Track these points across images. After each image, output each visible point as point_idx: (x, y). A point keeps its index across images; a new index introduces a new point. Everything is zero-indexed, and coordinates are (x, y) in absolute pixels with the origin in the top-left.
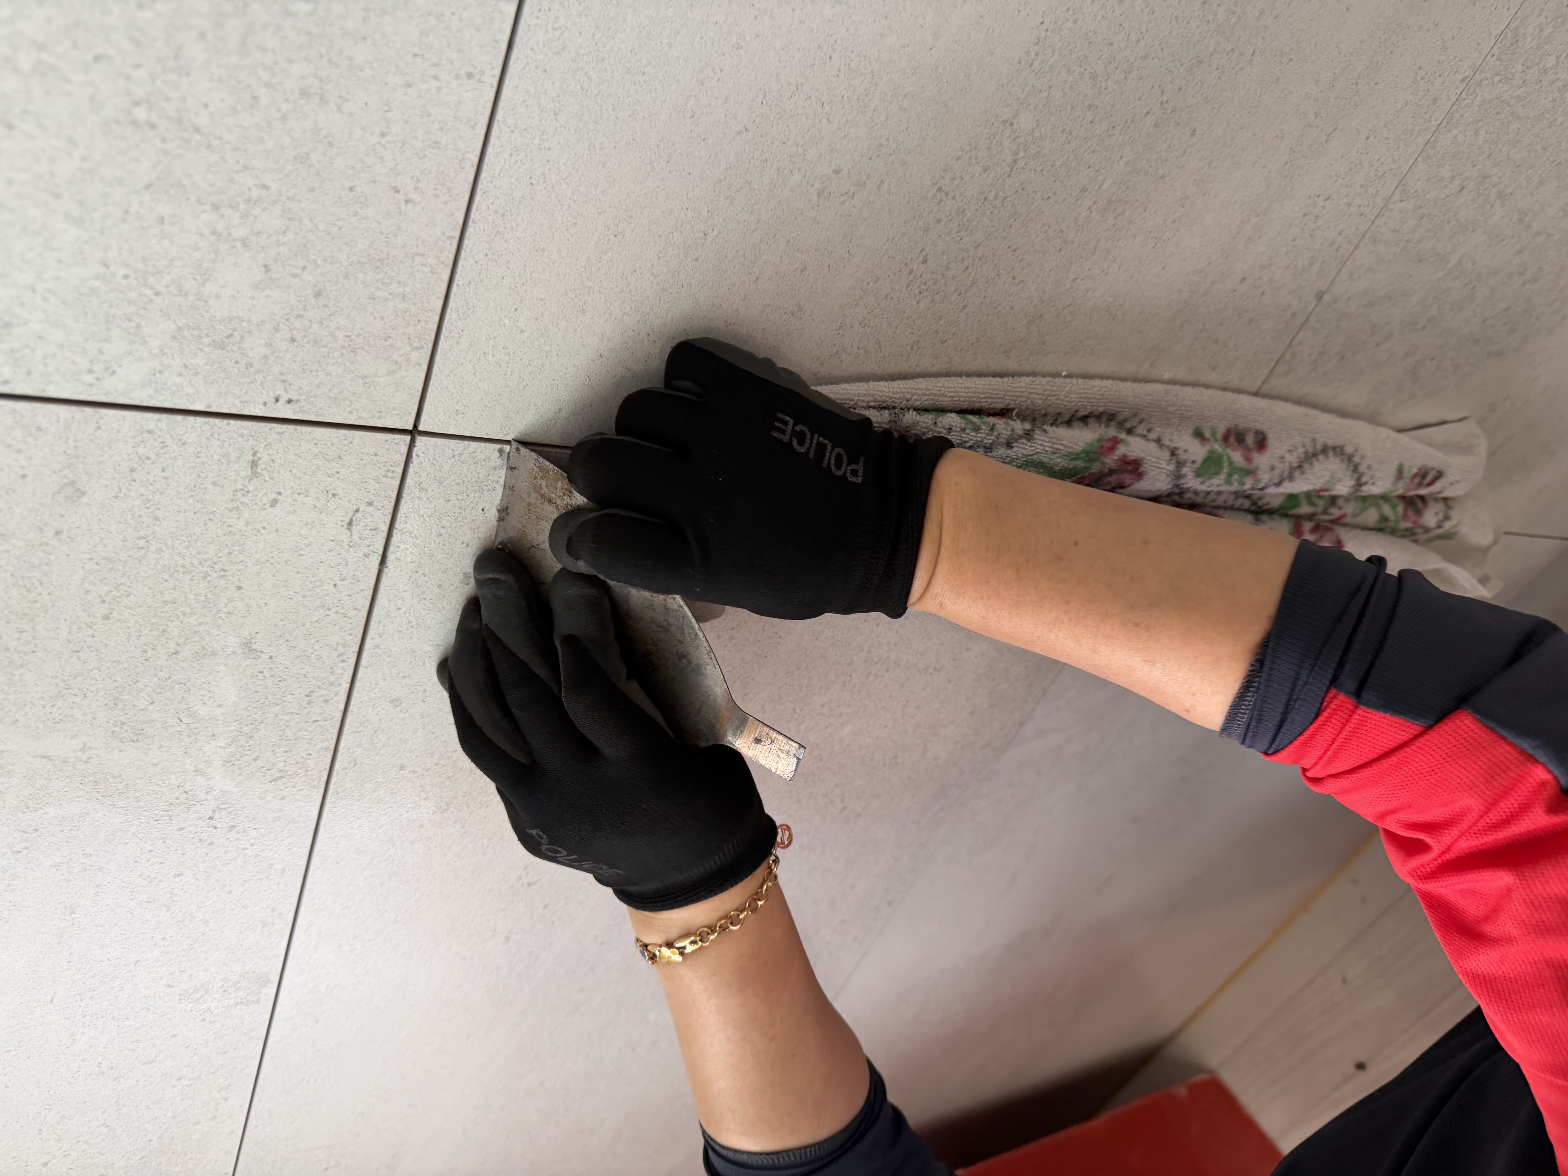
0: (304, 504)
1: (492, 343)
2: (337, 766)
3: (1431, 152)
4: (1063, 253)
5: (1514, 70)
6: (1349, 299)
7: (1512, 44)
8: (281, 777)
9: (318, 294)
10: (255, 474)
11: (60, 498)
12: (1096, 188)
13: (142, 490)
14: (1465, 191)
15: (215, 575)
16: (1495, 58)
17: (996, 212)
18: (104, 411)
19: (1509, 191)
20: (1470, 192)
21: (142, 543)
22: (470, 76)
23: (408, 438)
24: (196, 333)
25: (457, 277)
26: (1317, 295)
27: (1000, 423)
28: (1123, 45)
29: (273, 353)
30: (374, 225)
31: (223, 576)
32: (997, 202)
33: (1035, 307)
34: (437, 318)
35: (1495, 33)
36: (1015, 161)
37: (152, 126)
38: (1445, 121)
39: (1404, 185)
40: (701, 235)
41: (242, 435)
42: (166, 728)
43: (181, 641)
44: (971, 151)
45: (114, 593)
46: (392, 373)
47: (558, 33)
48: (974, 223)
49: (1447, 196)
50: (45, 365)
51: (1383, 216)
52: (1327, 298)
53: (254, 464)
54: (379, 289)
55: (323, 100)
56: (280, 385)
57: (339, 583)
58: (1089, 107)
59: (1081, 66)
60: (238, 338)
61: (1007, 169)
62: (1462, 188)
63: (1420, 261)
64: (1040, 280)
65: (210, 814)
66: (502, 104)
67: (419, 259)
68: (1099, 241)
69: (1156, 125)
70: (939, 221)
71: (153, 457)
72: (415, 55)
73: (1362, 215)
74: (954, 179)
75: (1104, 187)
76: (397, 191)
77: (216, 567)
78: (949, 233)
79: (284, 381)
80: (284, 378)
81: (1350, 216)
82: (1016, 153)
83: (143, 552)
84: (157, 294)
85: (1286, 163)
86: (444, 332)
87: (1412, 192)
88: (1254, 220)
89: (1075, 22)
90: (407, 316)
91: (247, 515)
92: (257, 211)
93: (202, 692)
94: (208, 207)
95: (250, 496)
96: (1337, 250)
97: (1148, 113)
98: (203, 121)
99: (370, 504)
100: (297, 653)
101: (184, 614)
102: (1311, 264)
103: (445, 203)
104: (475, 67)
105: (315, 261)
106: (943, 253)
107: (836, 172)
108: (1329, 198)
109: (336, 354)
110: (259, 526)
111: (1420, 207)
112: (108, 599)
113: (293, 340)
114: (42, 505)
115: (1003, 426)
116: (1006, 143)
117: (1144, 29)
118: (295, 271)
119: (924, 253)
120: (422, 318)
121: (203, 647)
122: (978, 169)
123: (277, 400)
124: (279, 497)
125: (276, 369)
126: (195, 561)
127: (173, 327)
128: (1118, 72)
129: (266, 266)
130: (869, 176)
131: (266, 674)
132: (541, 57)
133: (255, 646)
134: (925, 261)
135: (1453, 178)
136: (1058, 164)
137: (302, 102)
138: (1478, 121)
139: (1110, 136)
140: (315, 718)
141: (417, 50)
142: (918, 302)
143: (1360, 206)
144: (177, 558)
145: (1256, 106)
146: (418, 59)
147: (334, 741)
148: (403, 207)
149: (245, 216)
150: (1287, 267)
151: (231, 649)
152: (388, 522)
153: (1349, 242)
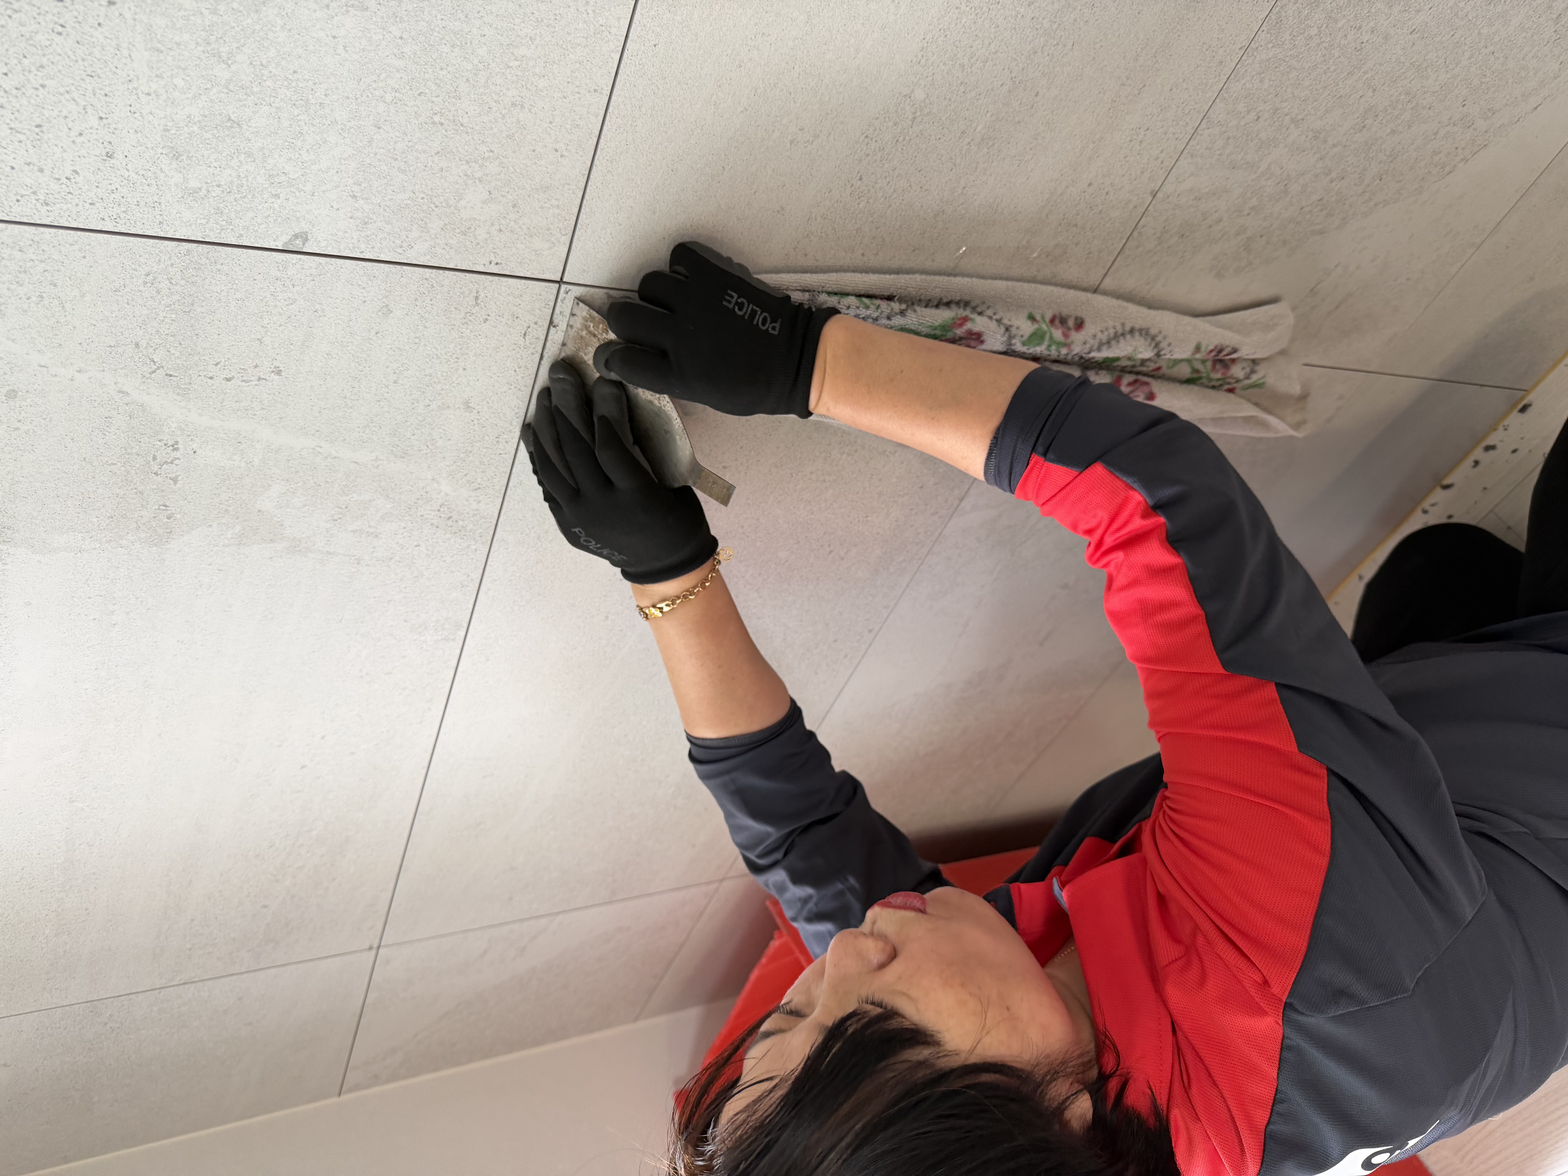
0: (501, 322)
1: (604, 231)
2: (511, 484)
3: (1226, 95)
4: (954, 171)
5: (1283, 39)
6: (1179, 195)
7: (1277, 23)
8: (479, 488)
9: (514, 206)
10: (477, 304)
11: (380, 314)
12: (972, 131)
13: (420, 311)
14: (1261, 119)
15: (452, 361)
16: (1265, 32)
17: (905, 148)
18: (405, 268)
19: (1299, 117)
20: (1265, 120)
21: (417, 341)
22: (595, 91)
23: (557, 285)
24: (453, 226)
25: (586, 195)
26: (1151, 193)
27: (884, 304)
28: (980, 46)
29: (490, 237)
30: (545, 169)
31: (457, 362)
32: (905, 142)
33: (938, 205)
34: (575, 218)
35: (1260, 17)
36: (915, 118)
37: (442, 124)
38: (1232, 75)
39: (1208, 118)
40: (721, 168)
41: (472, 282)
42: (419, 451)
43: (432, 399)
44: (885, 113)
45: (401, 368)
46: (550, 248)
47: (641, 67)
48: (891, 156)
49: (1246, 124)
50: (381, 243)
51: (1195, 139)
52: (1160, 195)
53: (477, 298)
54: (545, 203)
55: (522, 107)
56: (492, 255)
57: (517, 370)
58: (961, 83)
59: (952, 61)
60: (473, 229)
61: (910, 123)
62: (1259, 118)
63: (1234, 168)
64: (939, 188)
65: (438, 508)
66: (611, 104)
67: (566, 186)
68: (978, 163)
69: (1009, 91)
70: (868, 155)
71: (426, 293)
72: (568, 82)
73: (1177, 139)
74: (875, 130)
75: (978, 130)
76: (556, 151)
77: (454, 356)
78: (876, 161)
79: (495, 253)
80: (494, 251)
81: (1168, 140)
82: (915, 113)
83: (417, 345)
84: (436, 207)
85: (1110, 109)
86: (579, 226)
87: (1216, 122)
88: (1091, 146)
89: (946, 36)
90: (559, 217)
91: (471, 327)
92: (487, 164)
93: (440, 430)
94: (464, 162)
95: (473, 316)
96: (1162, 163)
97: (1002, 85)
98: (465, 121)
99: (536, 323)
100: (493, 411)
101: (435, 383)
102: (1142, 173)
103: (582, 156)
104: (598, 86)
105: (514, 189)
106: (872, 174)
107: (800, 130)
108: (1148, 129)
109: (522, 238)
110: (476, 334)
111: (1225, 132)
112: (397, 371)
113: (501, 230)
114: (371, 317)
115: (886, 307)
116: (907, 108)
117: (992, 36)
118: (503, 194)
119: (859, 175)
120: (567, 218)
121: (443, 404)
122: (890, 124)
123: (491, 263)
124: (488, 318)
125: (491, 246)
126: (443, 352)
127: (442, 223)
128: (978, 62)
129: (489, 192)
130: (821, 131)
131: (476, 422)
132: (633, 79)
133: (470, 405)
134: (861, 179)
135: (1249, 112)
136: (944, 119)
137: (512, 109)
138: (1260, 74)
139: (978, 100)
140: (500, 452)
141: (569, 80)
142: (858, 204)
143: (1174, 134)
144: (434, 350)
145: (1080, 76)
146: (570, 84)
147: (510, 468)
148: (560, 159)
149: (481, 166)
150: (1123, 176)
151: (458, 405)
152: (545, 334)
153: (1171, 157)
